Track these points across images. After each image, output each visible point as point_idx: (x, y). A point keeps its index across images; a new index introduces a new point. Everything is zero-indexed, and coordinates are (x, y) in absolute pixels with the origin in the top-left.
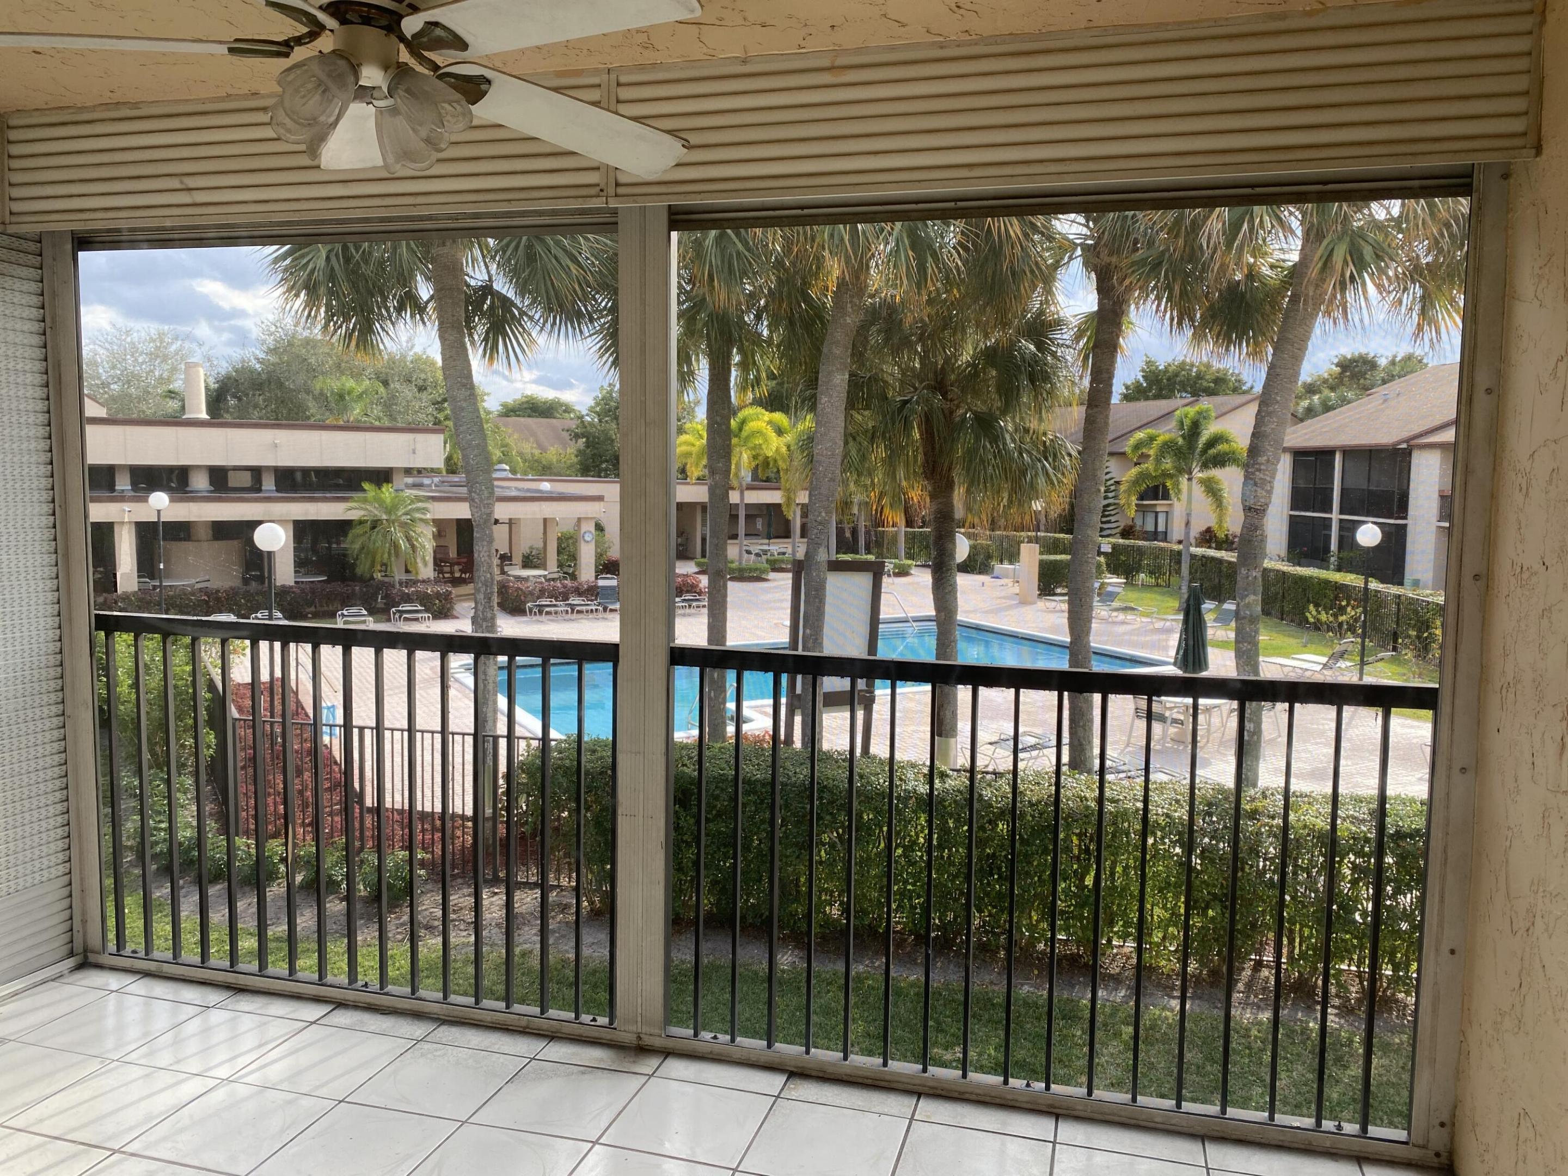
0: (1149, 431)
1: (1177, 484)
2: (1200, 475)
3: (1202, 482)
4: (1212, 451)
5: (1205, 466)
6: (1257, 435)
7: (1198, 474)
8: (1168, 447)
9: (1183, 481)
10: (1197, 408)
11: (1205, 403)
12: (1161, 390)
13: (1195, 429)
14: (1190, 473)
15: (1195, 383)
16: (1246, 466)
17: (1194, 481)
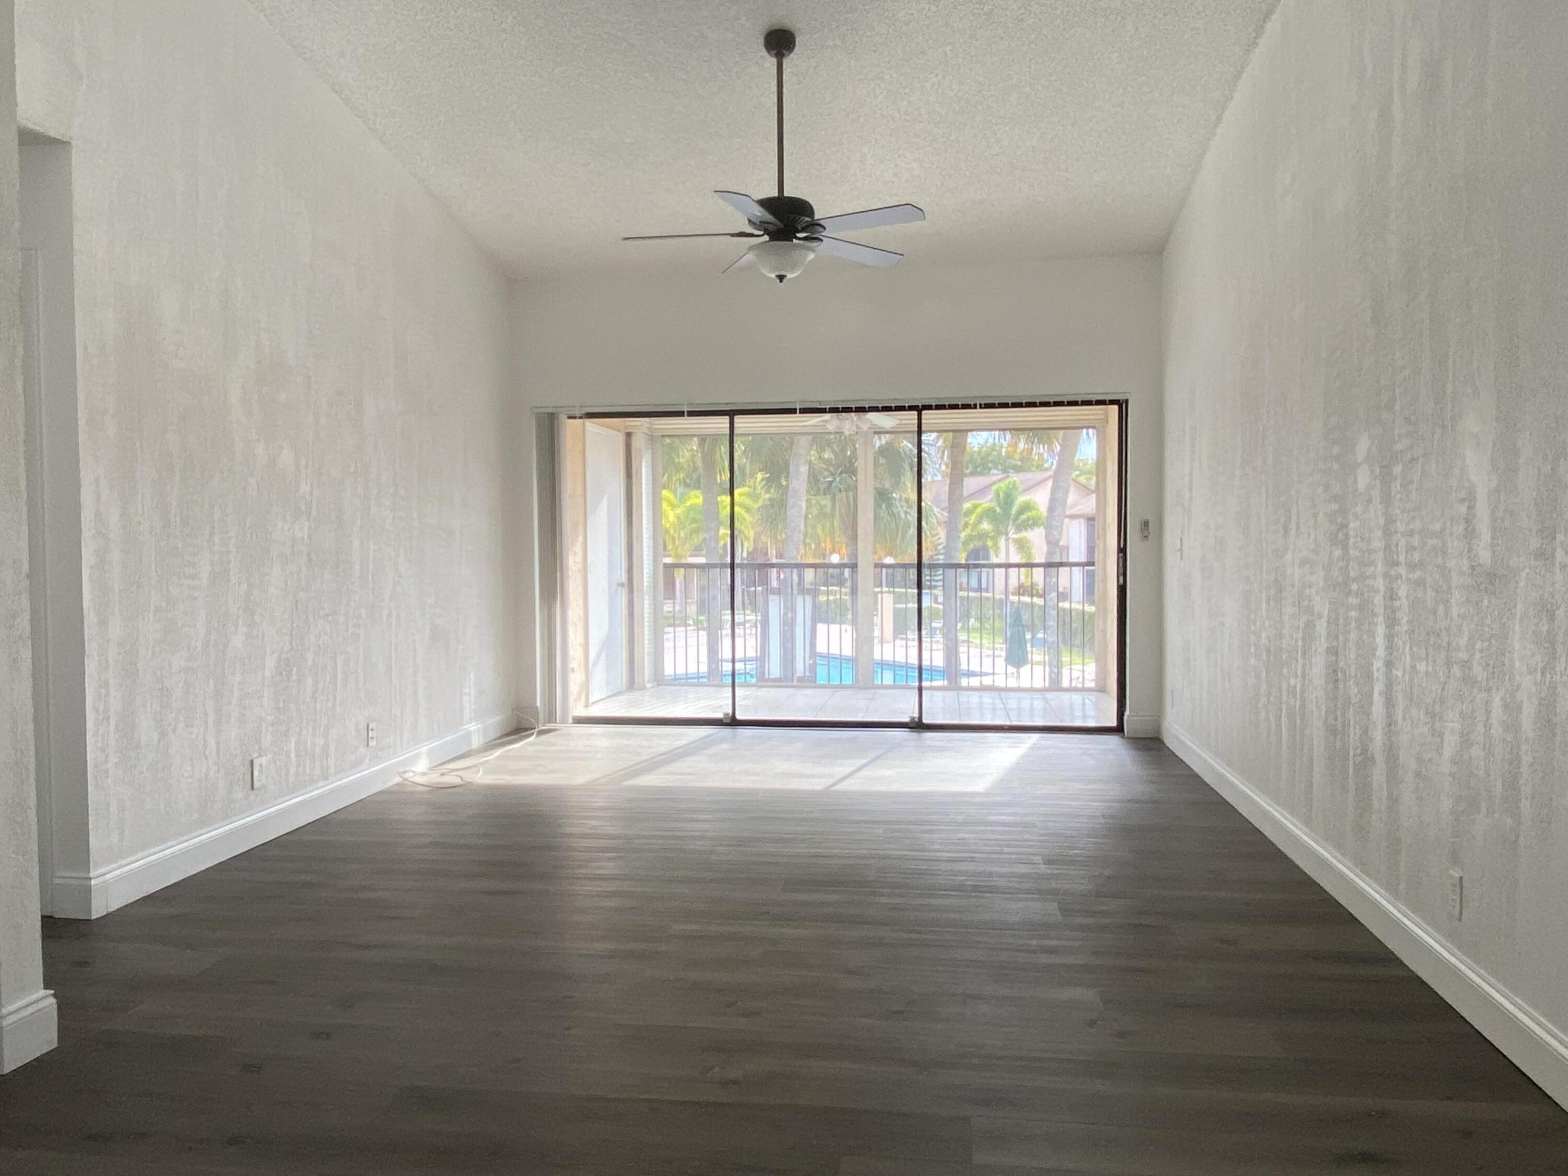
0: (974, 502)
1: (996, 545)
2: (1015, 536)
3: (1017, 541)
4: (1023, 517)
5: (1019, 529)
6: (1053, 500)
7: (1013, 535)
8: (989, 514)
9: (1002, 542)
10: (1007, 482)
11: (1015, 478)
12: (976, 468)
13: (1007, 500)
14: (1007, 534)
15: (1005, 462)
16: (1046, 528)
17: (1010, 541)
